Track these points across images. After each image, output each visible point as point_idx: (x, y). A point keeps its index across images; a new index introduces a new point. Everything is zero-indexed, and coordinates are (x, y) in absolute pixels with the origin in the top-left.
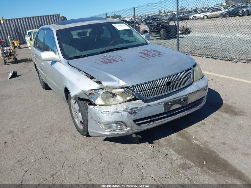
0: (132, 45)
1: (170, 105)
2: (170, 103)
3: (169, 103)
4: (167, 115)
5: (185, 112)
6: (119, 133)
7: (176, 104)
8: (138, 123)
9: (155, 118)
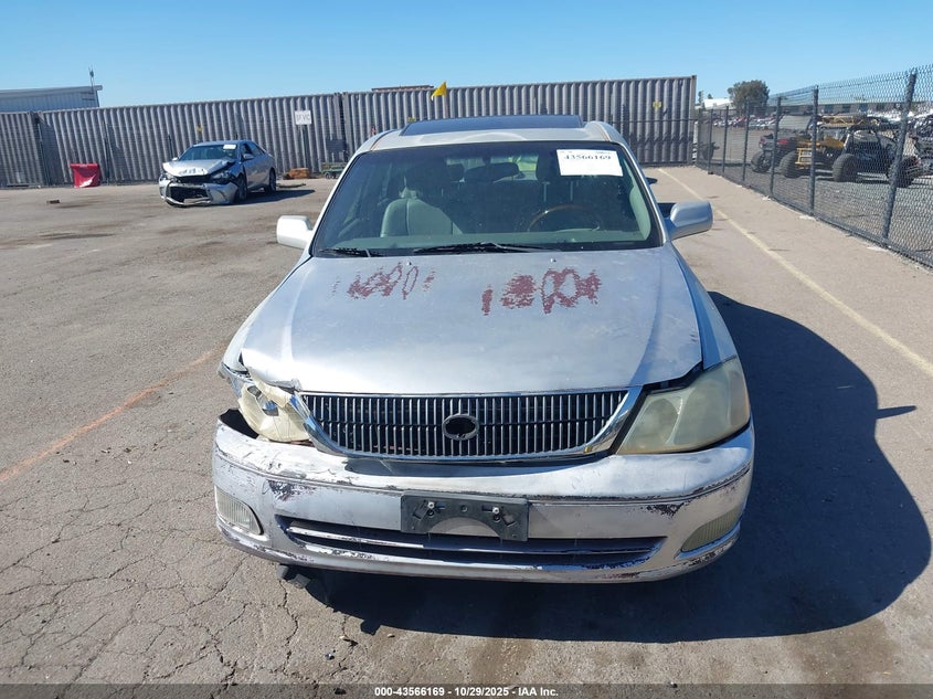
0: (573, 240)
1: (430, 511)
2: (431, 505)
3: (426, 502)
4: (422, 546)
5: (529, 567)
6: (239, 538)
7: (462, 515)
8: (295, 530)
9: (364, 541)
